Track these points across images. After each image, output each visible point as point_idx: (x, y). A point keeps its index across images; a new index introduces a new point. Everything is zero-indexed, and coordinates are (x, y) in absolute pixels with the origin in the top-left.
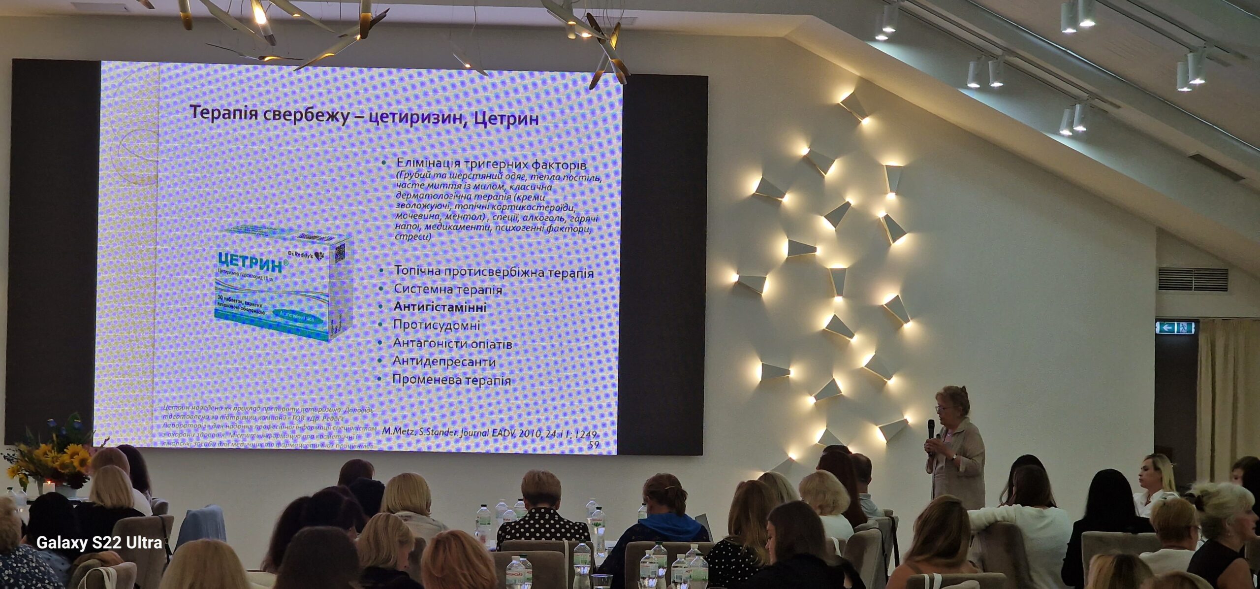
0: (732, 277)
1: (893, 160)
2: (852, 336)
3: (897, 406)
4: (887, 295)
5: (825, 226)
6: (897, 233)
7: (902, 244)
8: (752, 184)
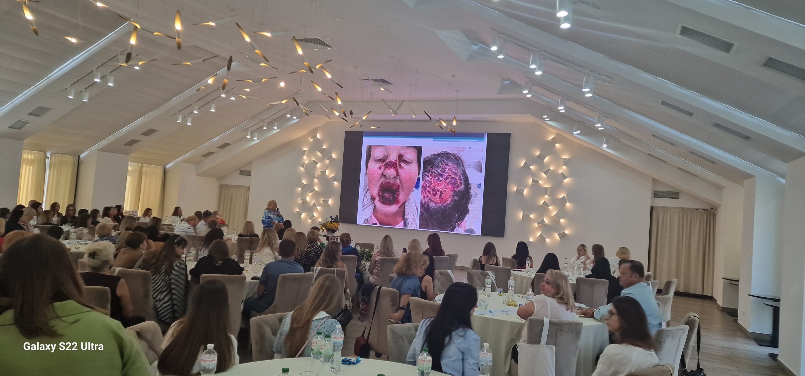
0: (515, 189)
1: (566, 157)
2: (549, 206)
3: (564, 228)
4: (561, 196)
5: (544, 175)
6: (565, 177)
7: (567, 180)
8: (522, 163)
